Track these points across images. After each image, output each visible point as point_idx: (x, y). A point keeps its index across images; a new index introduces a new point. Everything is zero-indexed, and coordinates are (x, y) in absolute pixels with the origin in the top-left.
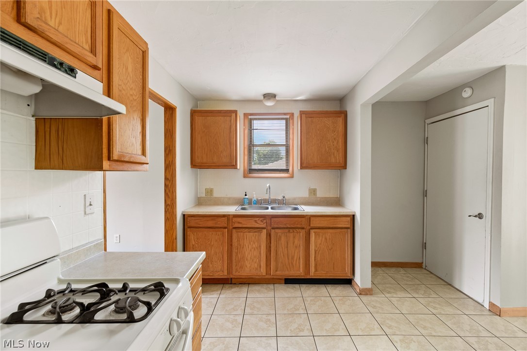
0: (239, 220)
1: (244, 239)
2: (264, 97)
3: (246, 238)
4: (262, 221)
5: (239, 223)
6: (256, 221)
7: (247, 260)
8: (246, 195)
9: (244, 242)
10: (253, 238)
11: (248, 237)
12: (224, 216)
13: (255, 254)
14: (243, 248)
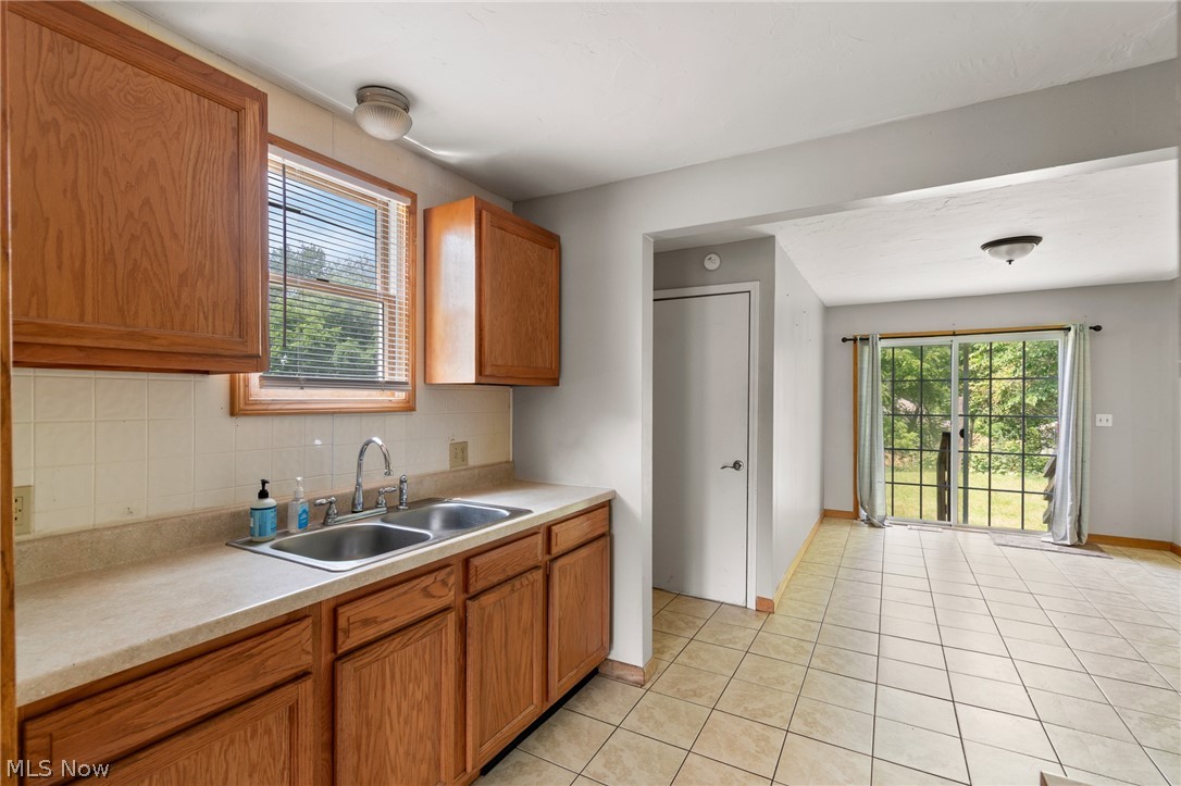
0: (366, 608)
1: (384, 688)
2: (361, 100)
3: (393, 678)
4: (444, 583)
5: (366, 622)
6: (426, 593)
7: (393, 771)
8: (263, 494)
9: (383, 702)
10: (416, 662)
11: (397, 670)
12: (293, 619)
13: (421, 725)
14: (379, 728)
